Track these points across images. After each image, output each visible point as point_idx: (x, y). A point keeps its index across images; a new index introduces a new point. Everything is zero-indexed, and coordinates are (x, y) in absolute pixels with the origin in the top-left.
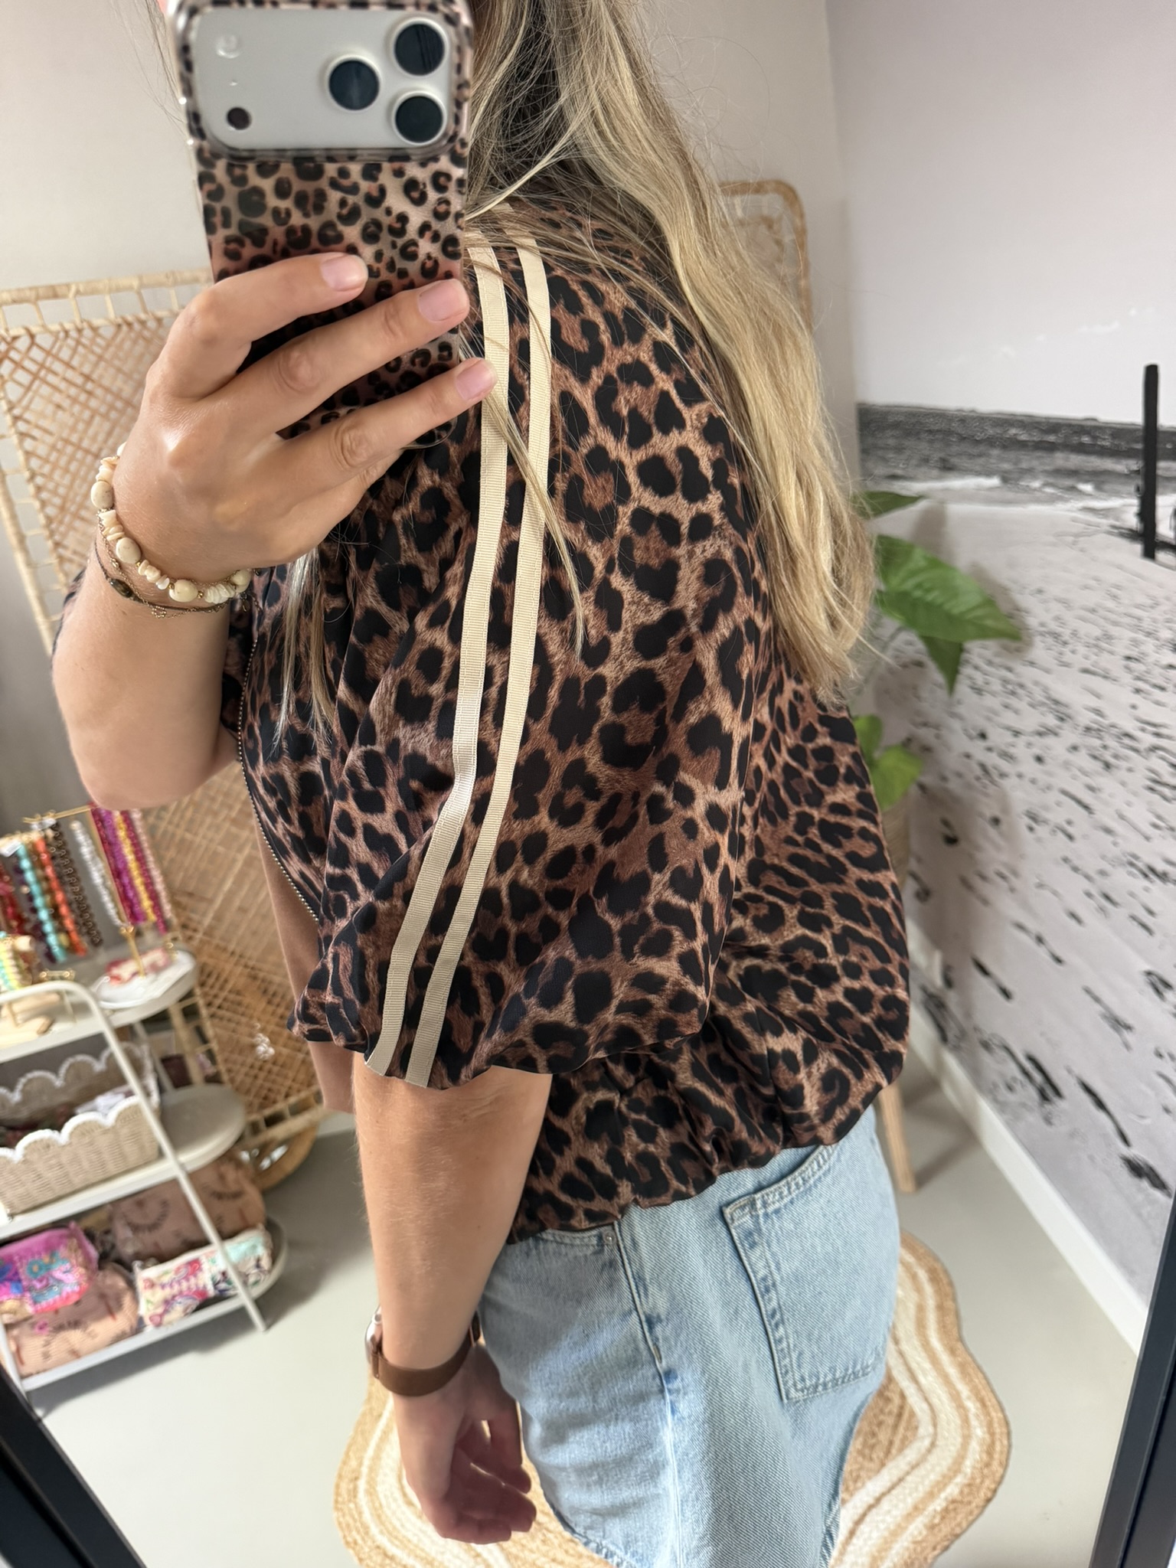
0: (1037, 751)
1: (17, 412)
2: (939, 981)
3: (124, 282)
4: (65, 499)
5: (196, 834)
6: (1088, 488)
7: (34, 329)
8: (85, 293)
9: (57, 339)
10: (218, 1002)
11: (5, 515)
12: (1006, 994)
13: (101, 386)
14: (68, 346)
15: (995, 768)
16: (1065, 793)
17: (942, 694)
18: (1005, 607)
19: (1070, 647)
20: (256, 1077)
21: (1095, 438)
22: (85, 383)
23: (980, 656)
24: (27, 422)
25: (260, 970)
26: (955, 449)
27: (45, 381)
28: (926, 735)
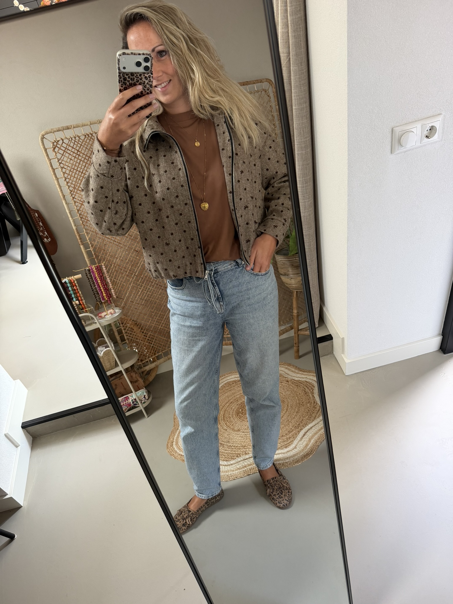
1: (60, 161)
3: (86, 123)
4: (75, 185)
5: (117, 280)
7: (63, 138)
8: (76, 127)
9: (69, 140)
11: (59, 190)
13: (81, 153)
14: (73, 142)
22: (77, 152)
24: (63, 164)
27: (67, 153)
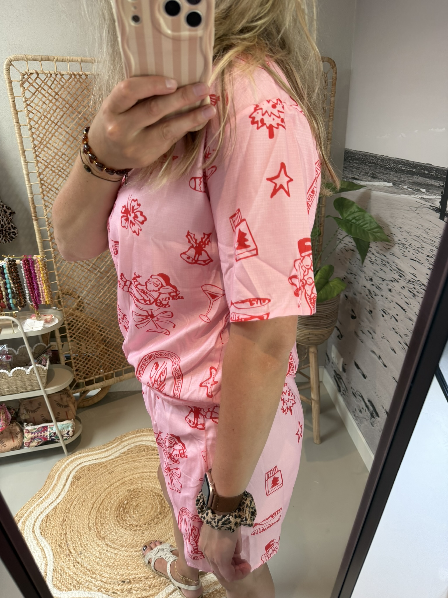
0: (390, 288)
2: (341, 369)
3: (75, 58)
4: (42, 139)
6: (424, 190)
7: (39, 71)
8: (60, 61)
9: (47, 77)
10: (74, 336)
11: (19, 141)
12: (365, 377)
13: (61, 97)
14: (51, 80)
15: (374, 291)
16: (397, 304)
17: (359, 262)
18: (386, 232)
19: (408, 249)
20: (85, 366)
21: (429, 172)
22: (55, 96)
23: (375, 249)
24: (32, 107)
25: (92, 327)
26: (378, 170)
27: (40, 92)
28: (351, 277)
